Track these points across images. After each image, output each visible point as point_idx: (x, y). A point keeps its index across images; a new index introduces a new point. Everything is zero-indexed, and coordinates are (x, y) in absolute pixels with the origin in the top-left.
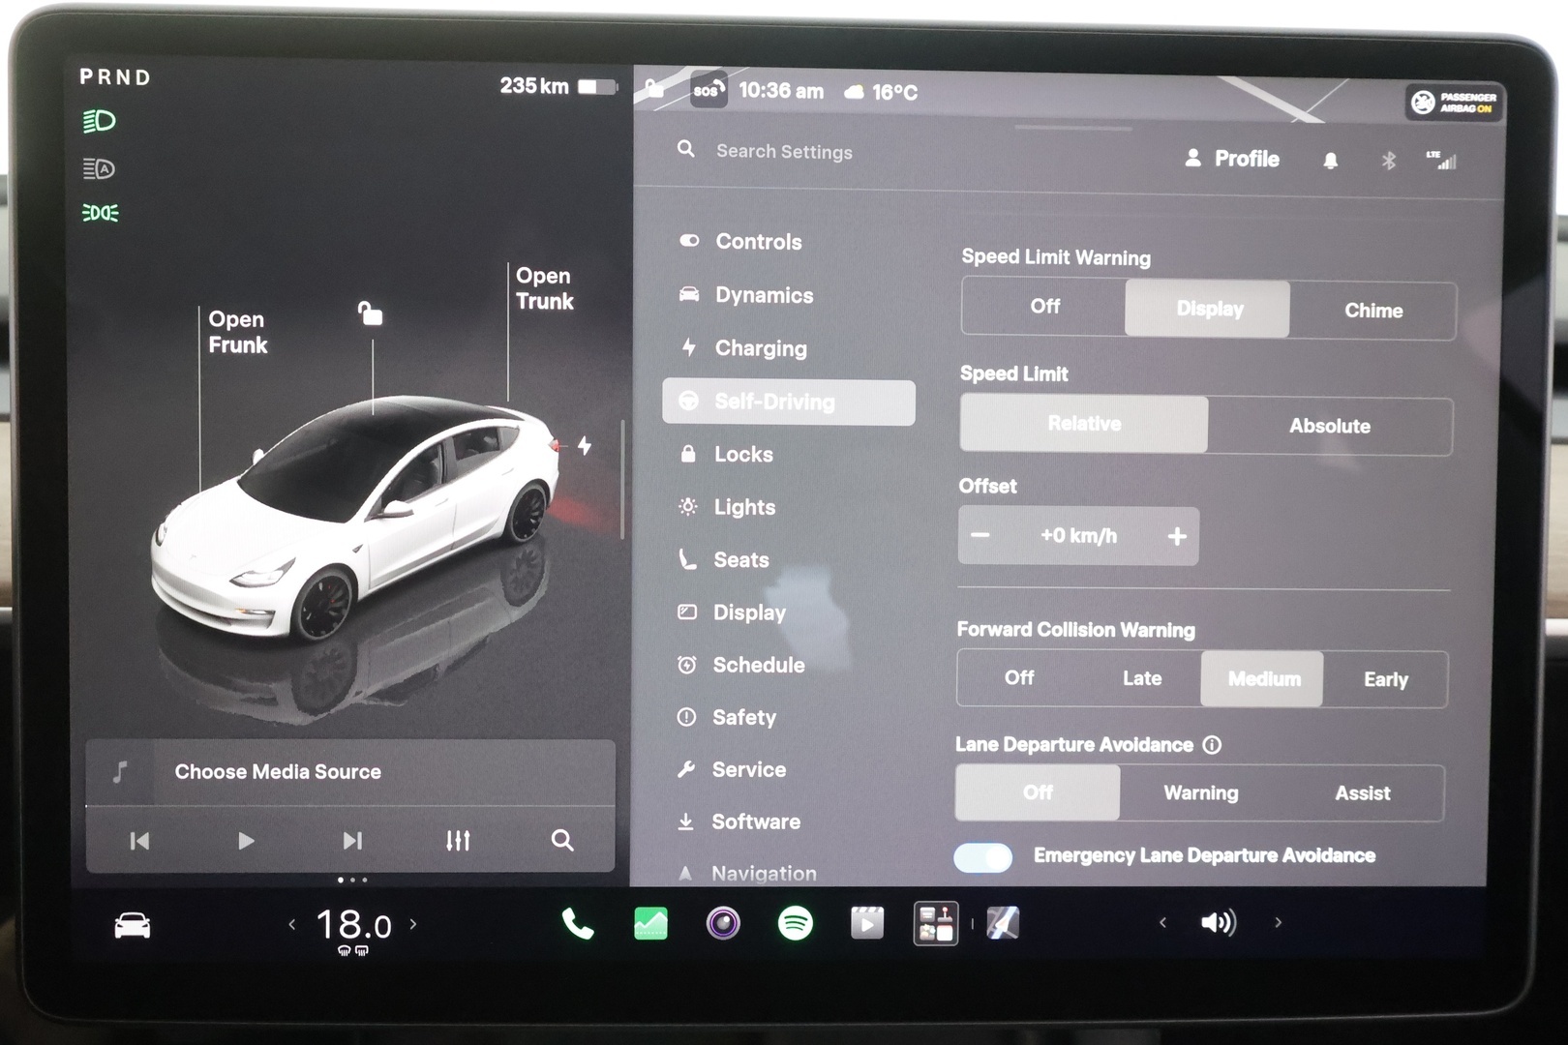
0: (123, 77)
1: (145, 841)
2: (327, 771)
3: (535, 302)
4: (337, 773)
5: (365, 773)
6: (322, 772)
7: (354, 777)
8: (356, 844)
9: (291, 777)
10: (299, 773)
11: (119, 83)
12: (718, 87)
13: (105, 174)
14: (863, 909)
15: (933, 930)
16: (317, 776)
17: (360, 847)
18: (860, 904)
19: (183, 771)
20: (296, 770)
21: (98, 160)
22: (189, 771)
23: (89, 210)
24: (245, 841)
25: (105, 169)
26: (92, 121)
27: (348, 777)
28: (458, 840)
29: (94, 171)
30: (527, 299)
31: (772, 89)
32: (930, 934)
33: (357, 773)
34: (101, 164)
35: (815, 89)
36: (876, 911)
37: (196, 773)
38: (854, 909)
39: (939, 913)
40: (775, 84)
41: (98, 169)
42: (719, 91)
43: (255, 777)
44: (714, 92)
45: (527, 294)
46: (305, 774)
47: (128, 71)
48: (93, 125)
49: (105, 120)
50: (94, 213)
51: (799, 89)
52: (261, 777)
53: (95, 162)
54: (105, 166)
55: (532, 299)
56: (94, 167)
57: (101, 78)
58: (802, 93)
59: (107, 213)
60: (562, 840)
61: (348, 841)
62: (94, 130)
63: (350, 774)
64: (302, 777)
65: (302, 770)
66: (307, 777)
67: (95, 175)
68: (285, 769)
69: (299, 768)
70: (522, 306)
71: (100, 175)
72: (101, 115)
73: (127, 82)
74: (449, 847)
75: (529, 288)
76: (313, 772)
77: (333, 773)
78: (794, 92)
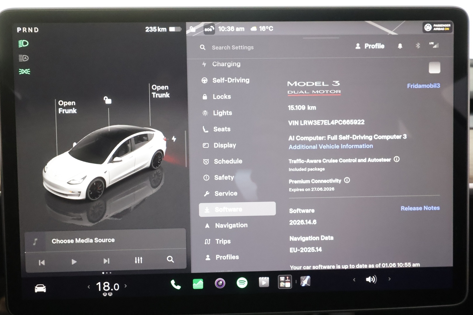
0: (30, 30)
1: (43, 263)
2: (98, 240)
3: (158, 96)
4: (101, 241)
5: (110, 240)
6: (97, 240)
7: (106, 242)
8: (107, 262)
9: (87, 242)
10: (90, 241)
11: (29, 32)
12: (212, 28)
13: (25, 60)
14: (263, 278)
15: (284, 284)
16: (95, 241)
17: (109, 263)
18: (261, 277)
19: (54, 241)
20: (89, 240)
21: (24, 55)
22: (56, 241)
23: (21, 71)
24: (74, 262)
25: (25, 58)
26: (21, 44)
27: (104, 242)
28: (139, 260)
29: (22, 59)
30: (155, 95)
31: (228, 29)
32: (283, 285)
33: (107, 240)
34: (24, 57)
35: (242, 28)
36: (267, 278)
37: (58, 242)
38: (260, 278)
39: (286, 279)
40: (229, 27)
41: (23, 58)
42: (212, 29)
43: (76, 242)
44: (211, 30)
45: (155, 93)
46: (91, 241)
47: (32, 28)
48: (21, 45)
49: (25, 43)
50: (22, 72)
51: (237, 28)
52: (78, 242)
53: (22, 56)
54: (25, 57)
55: (157, 95)
56: (22, 57)
57: (24, 30)
58: (238, 29)
59: (27, 71)
60: (170, 259)
61: (105, 261)
62: (22, 46)
63: (105, 241)
64: (91, 242)
65: (90, 240)
66: (92, 242)
67: (22, 60)
68: (85, 240)
69: (90, 239)
70: (154, 97)
71: (24, 60)
72: (24, 42)
73: (32, 31)
74: (136, 262)
75: (156, 91)
76: (94, 240)
77: (100, 241)
78: (235, 29)
